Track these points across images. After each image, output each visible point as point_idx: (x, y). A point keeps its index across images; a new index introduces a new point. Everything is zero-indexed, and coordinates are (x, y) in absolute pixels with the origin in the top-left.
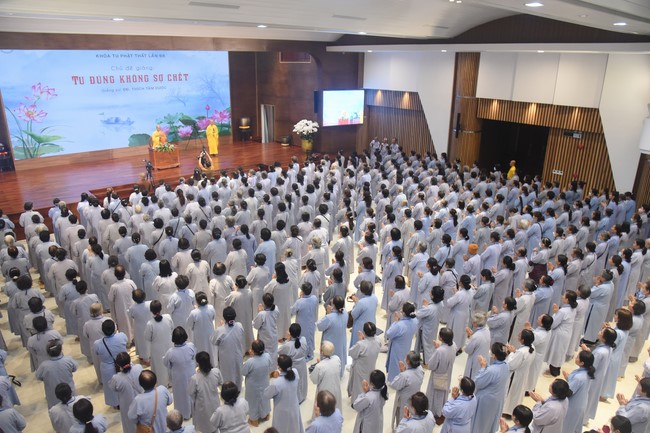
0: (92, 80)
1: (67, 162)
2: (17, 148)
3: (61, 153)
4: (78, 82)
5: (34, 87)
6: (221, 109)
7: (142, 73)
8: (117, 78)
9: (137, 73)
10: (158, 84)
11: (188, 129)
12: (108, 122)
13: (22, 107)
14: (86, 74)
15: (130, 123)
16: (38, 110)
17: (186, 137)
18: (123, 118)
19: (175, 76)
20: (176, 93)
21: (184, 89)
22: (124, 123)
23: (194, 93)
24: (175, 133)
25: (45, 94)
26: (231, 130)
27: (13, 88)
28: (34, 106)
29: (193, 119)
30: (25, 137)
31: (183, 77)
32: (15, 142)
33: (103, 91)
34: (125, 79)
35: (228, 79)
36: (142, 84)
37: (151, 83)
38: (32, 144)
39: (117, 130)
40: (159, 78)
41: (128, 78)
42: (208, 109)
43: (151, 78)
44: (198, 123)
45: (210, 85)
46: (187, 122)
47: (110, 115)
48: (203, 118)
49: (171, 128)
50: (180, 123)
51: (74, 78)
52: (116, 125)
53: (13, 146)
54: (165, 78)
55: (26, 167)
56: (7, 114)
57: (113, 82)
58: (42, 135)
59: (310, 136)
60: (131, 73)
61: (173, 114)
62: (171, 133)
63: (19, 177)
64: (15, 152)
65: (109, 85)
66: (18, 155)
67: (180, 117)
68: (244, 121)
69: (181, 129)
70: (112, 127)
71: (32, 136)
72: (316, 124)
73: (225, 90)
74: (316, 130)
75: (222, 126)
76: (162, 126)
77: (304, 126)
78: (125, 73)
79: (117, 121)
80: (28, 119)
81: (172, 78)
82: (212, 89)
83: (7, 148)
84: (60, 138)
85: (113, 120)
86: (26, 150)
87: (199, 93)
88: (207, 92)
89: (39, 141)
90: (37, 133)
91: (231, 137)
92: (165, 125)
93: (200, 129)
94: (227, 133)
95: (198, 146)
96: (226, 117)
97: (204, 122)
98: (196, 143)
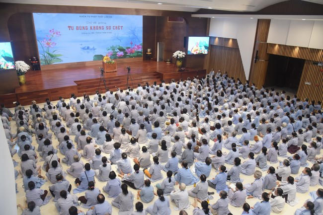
0: (77, 28)
1: (64, 67)
2: (42, 60)
3: (62, 63)
4: (71, 29)
5: (51, 31)
6: (138, 44)
7: (101, 25)
8: (89, 28)
9: (99, 25)
10: (108, 31)
11: (121, 53)
12: (84, 49)
13: (45, 40)
14: (75, 25)
15: (94, 49)
16: (52, 41)
17: (120, 57)
18: (91, 47)
19: (116, 27)
20: (116, 35)
21: (121, 33)
22: (91, 49)
23: (125, 36)
24: (116, 55)
25: (55, 34)
26: (142, 55)
27: (41, 31)
28: (50, 40)
29: (124, 48)
30: (46, 55)
31: (120, 28)
32: (41, 57)
33: (82, 33)
35: (142, 29)
36: (101, 31)
37: (105, 31)
38: (49, 58)
39: (88, 52)
40: (109, 28)
41: (94, 27)
42: (132, 44)
43: (105, 28)
44: (127, 51)
45: (133, 32)
46: (121, 50)
47: (85, 45)
48: (129, 48)
49: (114, 52)
50: (118, 50)
51: (69, 27)
52: (88, 50)
53: (40, 59)
54: (112, 28)
55: (46, 69)
56: (38, 43)
57: (87, 29)
58: (54, 54)
59: (181, 59)
60: (95, 25)
61: (115, 46)
62: (113, 55)
63: (42, 73)
64: (41, 62)
65: (85, 31)
66: (42, 63)
67: (118, 47)
68: (149, 50)
69: (118, 53)
70: (86, 51)
71: (49, 54)
72: (184, 53)
73: (140, 35)
74: (184, 56)
75: (138, 52)
76: (109, 51)
77: (179, 54)
78: (93, 25)
79: (88, 48)
80: (47, 46)
81: (115, 28)
82: (134, 35)
83: (38, 59)
84: (61, 55)
85: (86, 48)
86: (46, 60)
87: (128, 36)
88: (131, 36)
89: (52, 56)
90: (51, 53)
91: (142, 58)
92: (111, 51)
93: (127, 53)
94: (140, 56)
95: (126, 61)
96: (140, 48)
97: (130, 50)
98: (125, 60)
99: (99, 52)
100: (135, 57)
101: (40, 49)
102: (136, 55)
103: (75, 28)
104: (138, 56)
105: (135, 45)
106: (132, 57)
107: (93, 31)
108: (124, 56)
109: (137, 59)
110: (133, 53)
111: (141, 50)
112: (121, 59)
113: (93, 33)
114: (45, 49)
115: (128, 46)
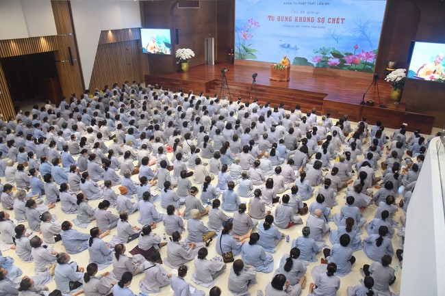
0: (279, 19)
1: (257, 66)
2: (237, 53)
3: (256, 60)
4: (271, 19)
5: (249, 21)
6: (368, 50)
7: (310, 16)
8: (293, 19)
9: (307, 16)
10: (320, 24)
11: (336, 61)
12: (283, 46)
13: (242, 31)
14: (276, 14)
15: (296, 49)
16: (249, 33)
17: (333, 66)
18: (293, 45)
19: (334, 20)
20: (332, 33)
21: (340, 30)
22: (293, 49)
23: (347, 34)
24: (326, 62)
25: (253, 25)
26: (373, 69)
27: (240, 21)
28: (247, 31)
29: (342, 54)
30: (241, 47)
31: (340, 21)
32: (236, 49)
33: (284, 26)
34: (298, 19)
35: (381, 25)
36: (310, 24)
37: (316, 24)
38: (243, 52)
39: (288, 52)
40: (322, 20)
41: (301, 18)
42: (356, 48)
43: (316, 20)
44: (345, 58)
45: (362, 30)
46: (336, 55)
47: (285, 42)
48: (351, 54)
49: (323, 57)
50: (331, 55)
51: (270, 17)
52: (288, 49)
53: (235, 51)
54: (326, 20)
55: (238, 64)
56: (236, 34)
57: (290, 21)
58: (249, 48)
60: (302, 15)
61: (327, 48)
62: (323, 61)
64: (235, 55)
65: (288, 23)
66: (237, 56)
67: (332, 50)
68: (391, 64)
69: (331, 60)
70: (285, 49)
71: (244, 48)
73: (376, 35)
75: (366, 64)
76: (317, 54)
78: (299, 15)
79: (288, 46)
80: (244, 38)
81: (331, 20)
82: (364, 33)
84: (256, 51)
85: (286, 46)
86: (240, 54)
87: (351, 35)
88: (358, 34)
89: (247, 51)
90: (246, 47)
92: (320, 54)
93: (345, 62)
94: (368, 71)
95: (342, 75)
96: (371, 57)
97: (351, 57)
98: (342, 73)
99: (302, 54)
100: (358, 70)
101: (236, 41)
102: (361, 67)
103: (276, 19)
104: (365, 70)
105: (363, 51)
106: (353, 70)
107: (298, 23)
108: (340, 66)
109: (361, 75)
110: (356, 64)
111: (372, 61)
112: (334, 70)
113: (298, 26)
114: (241, 41)
115: (349, 52)
